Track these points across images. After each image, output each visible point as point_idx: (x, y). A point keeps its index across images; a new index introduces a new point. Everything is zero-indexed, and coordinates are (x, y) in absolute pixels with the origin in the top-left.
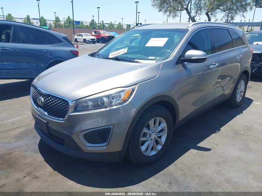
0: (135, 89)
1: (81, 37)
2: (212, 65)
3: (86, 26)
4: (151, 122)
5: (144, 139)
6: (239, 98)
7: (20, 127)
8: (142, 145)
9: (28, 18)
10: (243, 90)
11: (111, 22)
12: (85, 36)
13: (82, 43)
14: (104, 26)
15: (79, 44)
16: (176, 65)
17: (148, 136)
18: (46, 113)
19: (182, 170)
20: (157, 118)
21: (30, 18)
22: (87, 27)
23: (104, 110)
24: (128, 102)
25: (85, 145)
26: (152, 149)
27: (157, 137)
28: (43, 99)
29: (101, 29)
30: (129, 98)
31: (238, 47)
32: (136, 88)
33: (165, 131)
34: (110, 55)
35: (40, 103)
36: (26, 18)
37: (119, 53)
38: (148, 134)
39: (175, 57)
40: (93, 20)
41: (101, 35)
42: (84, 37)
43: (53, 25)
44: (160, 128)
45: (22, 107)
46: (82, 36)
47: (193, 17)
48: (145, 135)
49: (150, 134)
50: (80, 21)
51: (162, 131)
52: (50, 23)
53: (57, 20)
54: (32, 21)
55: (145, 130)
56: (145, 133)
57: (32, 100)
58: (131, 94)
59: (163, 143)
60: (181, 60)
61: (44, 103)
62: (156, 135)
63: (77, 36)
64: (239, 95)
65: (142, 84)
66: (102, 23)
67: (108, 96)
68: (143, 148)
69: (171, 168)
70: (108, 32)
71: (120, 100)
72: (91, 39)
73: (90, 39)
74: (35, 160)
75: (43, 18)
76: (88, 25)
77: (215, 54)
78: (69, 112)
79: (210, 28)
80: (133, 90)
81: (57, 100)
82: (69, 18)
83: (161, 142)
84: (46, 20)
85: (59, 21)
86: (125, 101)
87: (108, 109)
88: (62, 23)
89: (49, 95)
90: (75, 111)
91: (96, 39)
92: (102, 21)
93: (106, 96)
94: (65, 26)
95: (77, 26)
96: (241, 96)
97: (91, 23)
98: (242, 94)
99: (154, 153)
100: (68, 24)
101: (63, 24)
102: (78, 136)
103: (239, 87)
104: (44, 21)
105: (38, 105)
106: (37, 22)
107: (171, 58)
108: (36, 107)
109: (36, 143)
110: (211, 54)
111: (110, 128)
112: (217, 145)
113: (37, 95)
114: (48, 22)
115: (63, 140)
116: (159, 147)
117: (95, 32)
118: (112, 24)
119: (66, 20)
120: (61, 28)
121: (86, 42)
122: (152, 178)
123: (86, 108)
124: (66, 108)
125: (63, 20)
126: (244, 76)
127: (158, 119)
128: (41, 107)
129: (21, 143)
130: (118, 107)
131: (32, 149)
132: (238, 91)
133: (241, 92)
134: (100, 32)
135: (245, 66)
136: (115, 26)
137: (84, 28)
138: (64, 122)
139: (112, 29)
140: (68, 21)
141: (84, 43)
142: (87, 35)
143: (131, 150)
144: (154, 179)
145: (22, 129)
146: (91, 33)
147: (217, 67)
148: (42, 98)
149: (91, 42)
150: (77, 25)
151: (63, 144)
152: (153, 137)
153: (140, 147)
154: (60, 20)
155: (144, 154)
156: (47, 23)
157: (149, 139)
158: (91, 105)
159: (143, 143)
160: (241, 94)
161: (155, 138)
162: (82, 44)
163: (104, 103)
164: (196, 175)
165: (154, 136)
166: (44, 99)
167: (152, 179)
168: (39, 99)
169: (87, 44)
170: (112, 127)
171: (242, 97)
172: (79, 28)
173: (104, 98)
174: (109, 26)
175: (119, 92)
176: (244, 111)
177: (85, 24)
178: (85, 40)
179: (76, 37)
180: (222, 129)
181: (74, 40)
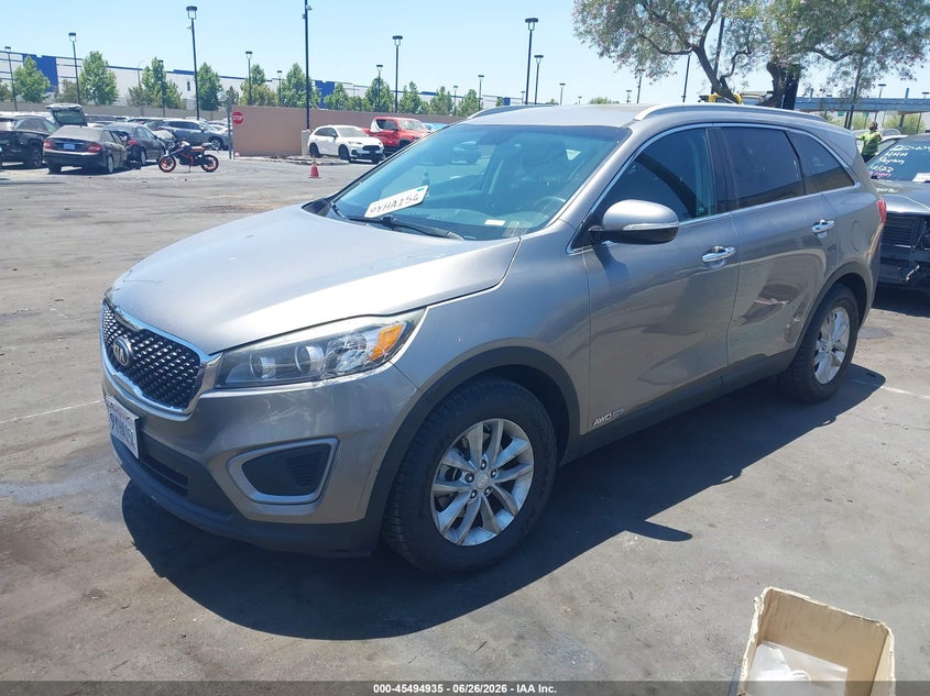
0: (418, 323)
1: (330, 139)
2: (710, 252)
3: (354, 99)
4: (475, 435)
5: (448, 488)
6: (825, 371)
7: (76, 433)
8: (440, 509)
9: (158, 70)
10: (845, 342)
11: (443, 89)
12: (345, 135)
13: (334, 161)
14: (416, 102)
15: (322, 164)
16: (573, 247)
17: (462, 479)
18: (137, 391)
19: (572, 599)
20: (497, 422)
21: (165, 69)
22: (358, 102)
23: (309, 385)
24: (388, 365)
25: (247, 497)
26: (478, 523)
27: (496, 484)
28: (129, 345)
29: (408, 111)
30: (393, 351)
31: (824, 193)
32: (419, 320)
33: (526, 465)
34: (370, 208)
35: (120, 356)
36: (151, 68)
37: (398, 203)
38: (464, 474)
39: (569, 224)
40: (379, 81)
41: (401, 135)
42: (341, 140)
43: (241, 94)
44: (507, 455)
45: (91, 371)
46: (336, 137)
47: (723, 78)
48: (452, 475)
49: (472, 475)
50: (334, 83)
51: (514, 464)
52: (231, 88)
53: (257, 76)
54: (169, 78)
55: (451, 459)
56: (452, 469)
57: (104, 346)
58: (403, 339)
59: (520, 506)
60: (592, 234)
61: (131, 358)
62: (493, 477)
63: (319, 133)
64: (826, 360)
65: (444, 310)
66: (409, 90)
67: (322, 344)
68: (445, 518)
69: (537, 590)
70: (424, 125)
71: (362, 357)
72: (365, 148)
73: (362, 146)
74: (103, 540)
75: (206, 69)
76: (363, 96)
77: (726, 214)
78: (203, 388)
79: (715, 125)
80: (410, 327)
81: (178, 353)
82: (296, 69)
83: (509, 502)
84: (217, 76)
85: (263, 81)
86: (379, 361)
87: (320, 384)
88: (273, 87)
89: (146, 334)
90: (219, 386)
91: (381, 146)
92: (412, 84)
93: (314, 343)
94: (281, 100)
95: (322, 100)
96: (835, 363)
97: (373, 91)
98: (840, 356)
99: (483, 537)
100: (293, 91)
101: (276, 91)
102: (227, 466)
103: (824, 329)
104: (210, 79)
105: (117, 366)
106: (188, 84)
107: (554, 226)
108: (113, 372)
109: (115, 487)
110: (713, 213)
111: (328, 447)
112: (712, 525)
113: (115, 331)
114: (225, 85)
115: (184, 480)
116: (505, 520)
117: (381, 123)
118: (446, 93)
119: (288, 76)
120: (269, 104)
121: (349, 158)
122: (464, 619)
123: (254, 378)
124: (191, 375)
125: (276, 75)
126: (847, 294)
127: (500, 425)
128: (123, 370)
129: (68, 485)
130: (354, 377)
131: (99, 505)
132: (824, 346)
133: (834, 350)
134: (396, 124)
135: (849, 256)
136: (457, 103)
137: (348, 109)
138: (185, 419)
139: (444, 114)
140: (294, 80)
141: (339, 160)
142: (353, 134)
143: (397, 521)
144: (470, 622)
145: (80, 443)
146: (365, 124)
147: (730, 260)
148: (126, 341)
149: (364, 157)
150: (324, 95)
151: (183, 493)
152: (480, 485)
153: (431, 515)
154: (267, 77)
155: (446, 537)
156: (220, 86)
157: (466, 489)
158: (270, 369)
159: (444, 502)
160: (834, 358)
161: (490, 488)
162: (332, 164)
163: (309, 366)
164: (615, 616)
165: (483, 480)
166: (133, 345)
167: (464, 622)
168: (118, 344)
169: (351, 162)
170: (332, 442)
171: (838, 368)
172: (329, 106)
173: (309, 348)
174: (433, 101)
175: (361, 331)
176: (841, 415)
177: (350, 94)
178: (343, 148)
179: (313, 138)
180: (745, 471)
181: (306, 148)
